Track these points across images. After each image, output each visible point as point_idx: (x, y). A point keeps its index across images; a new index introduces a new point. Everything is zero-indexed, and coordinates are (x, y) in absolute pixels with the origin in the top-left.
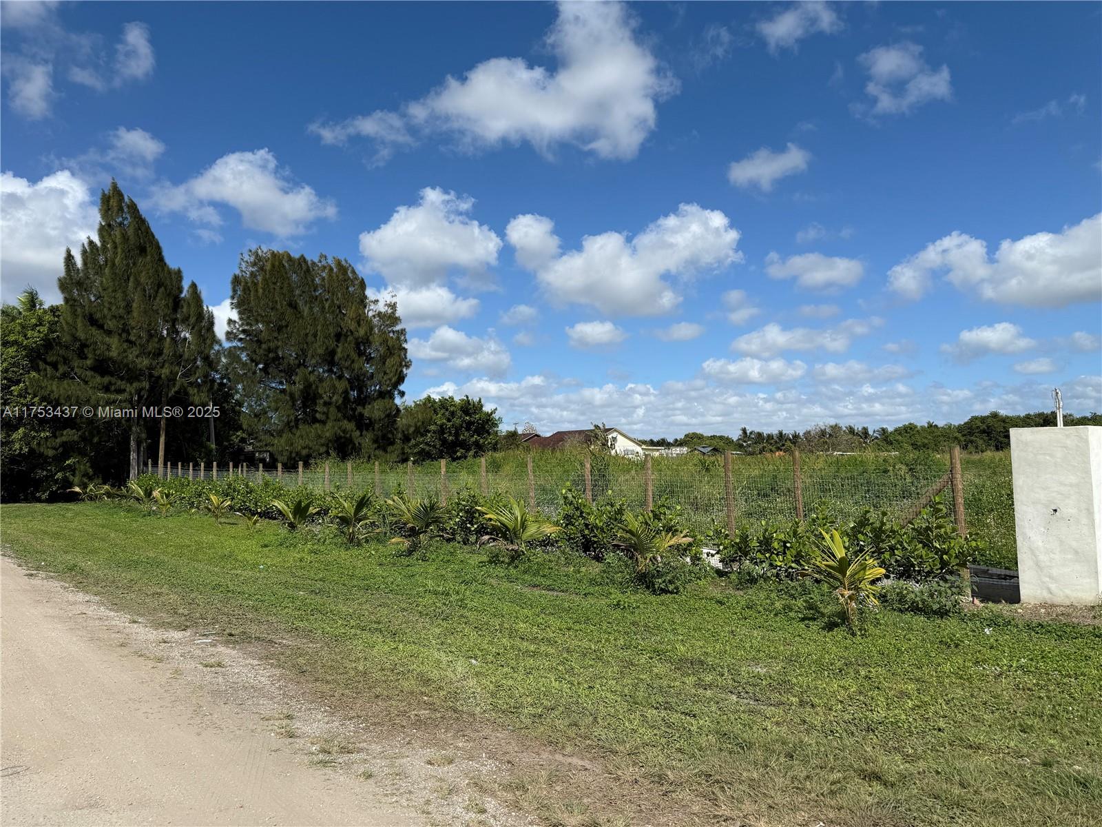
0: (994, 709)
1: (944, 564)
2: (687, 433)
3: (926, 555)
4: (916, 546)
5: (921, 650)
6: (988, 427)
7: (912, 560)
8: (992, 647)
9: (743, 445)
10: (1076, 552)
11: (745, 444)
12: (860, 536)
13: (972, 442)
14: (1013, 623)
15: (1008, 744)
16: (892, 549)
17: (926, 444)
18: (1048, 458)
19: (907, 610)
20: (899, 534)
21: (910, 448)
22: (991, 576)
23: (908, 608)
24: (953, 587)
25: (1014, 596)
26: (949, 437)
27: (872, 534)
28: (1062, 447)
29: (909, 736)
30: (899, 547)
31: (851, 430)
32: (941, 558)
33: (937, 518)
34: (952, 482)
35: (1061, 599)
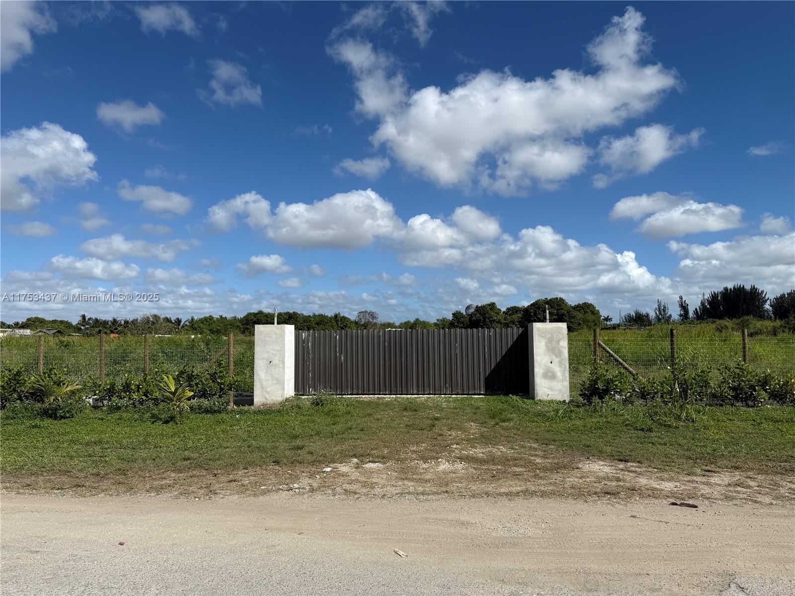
1: (222, 389)
2: (30, 317)
3: (214, 385)
4: (209, 382)
5: (208, 425)
6: (258, 320)
7: (207, 389)
8: (238, 421)
9: (81, 329)
10: (277, 380)
11: (82, 328)
12: (181, 379)
13: (247, 329)
14: (249, 412)
16: (197, 384)
17: (219, 330)
18: (269, 338)
20: (201, 377)
21: (209, 332)
22: (244, 396)
23: (203, 411)
25: (251, 403)
26: (233, 326)
27: (187, 377)
28: (276, 334)
30: (200, 383)
31: (168, 320)
32: (221, 387)
33: (220, 368)
34: (228, 350)
35: (270, 401)
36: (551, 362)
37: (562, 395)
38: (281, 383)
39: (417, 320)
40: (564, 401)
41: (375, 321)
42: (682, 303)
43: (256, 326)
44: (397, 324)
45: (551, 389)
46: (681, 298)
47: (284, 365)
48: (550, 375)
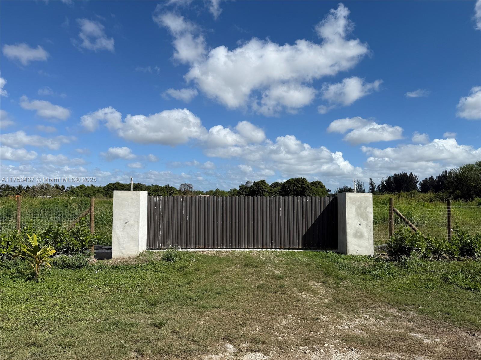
0: (92, 303)
1: (83, 246)
3: (76, 243)
4: (72, 239)
5: (68, 284)
6: (115, 188)
7: (70, 245)
8: (97, 278)
10: (133, 237)
12: (47, 237)
13: (108, 193)
14: (107, 267)
15: (94, 315)
16: (62, 241)
17: (90, 194)
18: (126, 202)
19: (65, 267)
20: (65, 235)
21: (83, 195)
22: (103, 249)
23: (66, 266)
24: (86, 255)
25: (109, 257)
26: (99, 191)
27: (53, 235)
28: (131, 198)
29: (54, 322)
30: (65, 240)
31: (57, 187)
32: (82, 244)
33: (82, 227)
34: (90, 211)
35: (126, 256)
36: (360, 225)
37: (368, 251)
38: (136, 240)
39: (217, 190)
40: (370, 256)
41: (191, 190)
42: (371, 182)
43: (114, 192)
44: (205, 192)
45: (359, 246)
46: (371, 179)
47: (139, 225)
48: (359, 235)
